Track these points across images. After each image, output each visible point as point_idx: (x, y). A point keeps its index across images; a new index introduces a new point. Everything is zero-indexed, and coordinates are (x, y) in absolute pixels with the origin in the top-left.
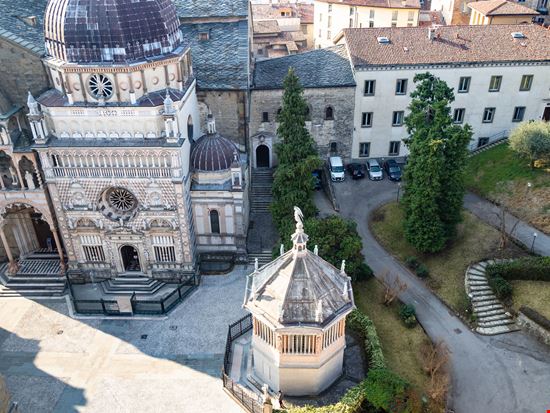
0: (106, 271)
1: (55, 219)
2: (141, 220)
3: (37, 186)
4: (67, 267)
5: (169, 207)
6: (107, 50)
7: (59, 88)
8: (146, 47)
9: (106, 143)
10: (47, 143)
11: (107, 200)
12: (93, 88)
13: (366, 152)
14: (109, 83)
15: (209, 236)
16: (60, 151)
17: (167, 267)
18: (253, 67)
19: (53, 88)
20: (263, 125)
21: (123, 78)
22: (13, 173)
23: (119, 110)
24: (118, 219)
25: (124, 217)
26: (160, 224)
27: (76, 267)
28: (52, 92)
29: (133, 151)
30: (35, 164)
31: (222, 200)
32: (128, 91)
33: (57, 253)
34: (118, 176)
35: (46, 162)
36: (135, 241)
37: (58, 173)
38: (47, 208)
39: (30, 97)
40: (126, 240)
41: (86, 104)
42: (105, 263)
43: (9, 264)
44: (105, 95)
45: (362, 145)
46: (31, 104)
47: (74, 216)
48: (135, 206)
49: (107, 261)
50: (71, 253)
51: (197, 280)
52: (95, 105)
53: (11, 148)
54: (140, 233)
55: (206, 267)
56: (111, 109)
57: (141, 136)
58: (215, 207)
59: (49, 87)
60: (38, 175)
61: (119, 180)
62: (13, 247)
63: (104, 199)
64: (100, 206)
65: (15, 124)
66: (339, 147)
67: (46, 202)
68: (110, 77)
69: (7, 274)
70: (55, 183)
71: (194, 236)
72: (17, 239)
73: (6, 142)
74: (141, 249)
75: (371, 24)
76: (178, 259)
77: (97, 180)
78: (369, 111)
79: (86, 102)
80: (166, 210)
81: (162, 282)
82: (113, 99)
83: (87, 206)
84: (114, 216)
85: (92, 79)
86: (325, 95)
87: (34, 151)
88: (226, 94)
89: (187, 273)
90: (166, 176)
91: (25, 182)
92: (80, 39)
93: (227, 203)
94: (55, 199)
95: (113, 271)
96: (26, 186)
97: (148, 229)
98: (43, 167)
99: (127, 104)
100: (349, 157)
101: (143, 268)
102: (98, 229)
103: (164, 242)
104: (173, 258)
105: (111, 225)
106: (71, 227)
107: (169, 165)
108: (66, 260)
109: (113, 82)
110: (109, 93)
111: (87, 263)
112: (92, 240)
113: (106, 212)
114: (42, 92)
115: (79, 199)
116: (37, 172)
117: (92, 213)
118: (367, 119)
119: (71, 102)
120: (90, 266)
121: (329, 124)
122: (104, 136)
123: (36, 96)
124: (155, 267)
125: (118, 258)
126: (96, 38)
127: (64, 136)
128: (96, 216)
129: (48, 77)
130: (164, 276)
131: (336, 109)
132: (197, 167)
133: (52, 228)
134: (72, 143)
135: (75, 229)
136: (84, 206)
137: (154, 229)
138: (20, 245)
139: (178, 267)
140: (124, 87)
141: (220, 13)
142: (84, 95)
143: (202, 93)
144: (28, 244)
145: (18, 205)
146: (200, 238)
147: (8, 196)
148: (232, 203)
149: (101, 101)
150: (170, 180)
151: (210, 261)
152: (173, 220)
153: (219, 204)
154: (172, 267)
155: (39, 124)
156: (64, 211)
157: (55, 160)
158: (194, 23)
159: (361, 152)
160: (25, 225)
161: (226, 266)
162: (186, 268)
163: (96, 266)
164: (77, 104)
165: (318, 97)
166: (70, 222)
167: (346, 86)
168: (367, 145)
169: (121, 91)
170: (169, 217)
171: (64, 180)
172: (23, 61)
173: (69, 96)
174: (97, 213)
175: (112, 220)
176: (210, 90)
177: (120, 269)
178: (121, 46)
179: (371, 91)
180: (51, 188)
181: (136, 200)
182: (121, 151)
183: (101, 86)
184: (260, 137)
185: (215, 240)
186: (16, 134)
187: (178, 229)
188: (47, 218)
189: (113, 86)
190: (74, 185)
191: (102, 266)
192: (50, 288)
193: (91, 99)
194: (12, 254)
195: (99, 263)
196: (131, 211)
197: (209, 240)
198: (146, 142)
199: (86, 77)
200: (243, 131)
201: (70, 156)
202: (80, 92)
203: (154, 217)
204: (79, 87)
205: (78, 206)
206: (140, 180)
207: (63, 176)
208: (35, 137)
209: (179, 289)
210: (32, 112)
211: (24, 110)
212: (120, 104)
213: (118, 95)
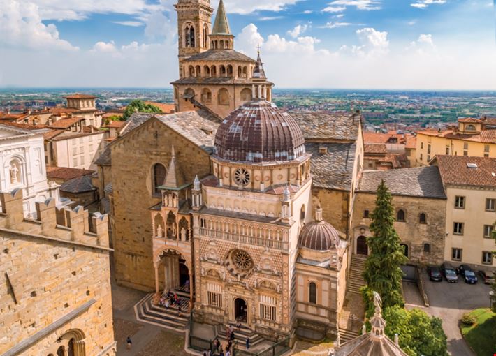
0: (221, 317)
1: (193, 266)
2: (254, 279)
3: (187, 239)
4: (193, 306)
5: (276, 272)
6: (250, 154)
7: (216, 174)
8: (277, 154)
9: (239, 216)
10: (200, 210)
11: (232, 258)
12: (237, 177)
13: (459, 257)
14: (248, 175)
15: (307, 305)
16: (207, 217)
17: (268, 325)
18: (360, 175)
19: (213, 174)
20: (364, 220)
21: (257, 173)
22: (174, 227)
23: (251, 195)
24: (236, 275)
25: (242, 274)
26: (268, 286)
27: (199, 308)
28: (211, 177)
29: (256, 225)
30: (189, 223)
31: (320, 276)
32: (259, 182)
33: (189, 293)
34: (242, 241)
35: (196, 224)
36: (246, 296)
37: (202, 232)
38: (190, 256)
39: (196, 178)
40: (240, 294)
41: (230, 187)
42: (221, 310)
43: (155, 295)
44: (244, 183)
45: (454, 250)
46: (196, 182)
47: (207, 266)
48: (251, 267)
49: (223, 308)
50: (198, 295)
51: (291, 342)
52: (236, 189)
53: (177, 210)
54: (251, 290)
55: (301, 333)
56: (247, 192)
57: (263, 214)
58: (315, 280)
59: (210, 173)
60: (190, 232)
61: (243, 244)
62: (162, 282)
63: (230, 257)
64: (226, 262)
65: (184, 195)
66: (431, 248)
67: (190, 252)
68: (250, 172)
69: (151, 302)
70: (199, 239)
71: (295, 303)
72: (166, 276)
73: (175, 206)
74: (250, 304)
75: (466, 153)
76: (278, 319)
77: (228, 242)
78: (460, 221)
79: (231, 186)
80: (274, 275)
81: (262, 338)
82: (249, 186)
83: (217, 260)
84: (235, 272)
85: (238, 171)
86: (419, 203)
87: (191, 214)
88: (334, 192)
89: (283, 334)
90: (277, 247)
91: (180, 235)
92: (234, 146)
93: (324, 279)
94: (197, 251)
95: (225, 318)
96: (180, 238)
97: (257, 288)
98: (194, 226)
99: (258, 191)
100: (442, 259)
101: (249, 321)
102: (221, 280)
103: (268, 301)
104: (274, 318)
105: (231, 279)
106: (203, 275)
107: (281, 239)
108: (194, 300)
109: (251, 175)
110: (247, 182)
111: (208, 306)
112: (215, 288)
113: (229, 268)
114: (205, 176)
115: (212, 254)
116: (189, 229)
117: (219, 266)
118: (458, 228)
119: (221, 185)
120: (210, 309)
121: (423, 227)
122: (238, 211)
123: (200, 178)
124: (258, 322)
125: (231, 308)
126: (245, 146)
127: (212, 207)
128: (222, 270)
129: (211, 167)
130: (264, 332)
131: (429, 215)
132: (304, 245)
133: (190, 272)
134: (216, 213)
135: (204, 277)
136: (214, 260)
137: (262, 288)
138: (166, 282)
139: (277, 327)
140: (257, 179)
141: (337, 137)
142: (231, 181)
143: (316, 190)
144: (172, 282)
145: (172, 251)
146: (299, 305)
147: (167, 243)
148: (329, 280)
149: (240, 187)
150: (280, 251)
151: (305, 327)
152: (278, 284)
153: (318, 278)
154: (272, 325)
155: (198, 197)
156: (201, 261)
157: (202, 222)
158: (318, 141)
159: (454, 256)
160: (173, 267)
161: (318, 336)
162: (283, 329)
163: (214, 310)
164: (225, 187)
165: (413, 204)
166: (203, 270)
167: (438, 198)
168: (460, 251)
169: (255, 182)
170: (276, 281)
171: (205, 238)
172: (198, 155)
173: (221, 181)
174: (223, 267)
175: (232, 275)
176: (322, 188)
177: (232, 317)
178: (260, 152)
179: (461, 205)
180: (196, 242)
181: (252, 262)
182: (248, 223)
183: (242, 176)
184: (361, 229)
185: (312, 310)
186: (183, 201)
187: (281, 293)
188: (188, 264)
189: (250, 177)
190: (211, 243)
191: (219, 311)
192: (177, 321)
193: (234, 184)
194: (159, 287)
195: (217, 309)
196: (248, 270)
197: (306, 309)
198: (267, 219)
199: (234, 169)
200: (345, 222)
201: (213, 222)
202: (228, 179)
203: (264, 279)
204: (228, 176)
205: (211, 259)
206: (257, 247)
207: (205, 234)
208: (193, 205)
209: (274, 348)
210: (196, 188)
211: (191, 186)
212: (252, 190)
213: (253, 183)
